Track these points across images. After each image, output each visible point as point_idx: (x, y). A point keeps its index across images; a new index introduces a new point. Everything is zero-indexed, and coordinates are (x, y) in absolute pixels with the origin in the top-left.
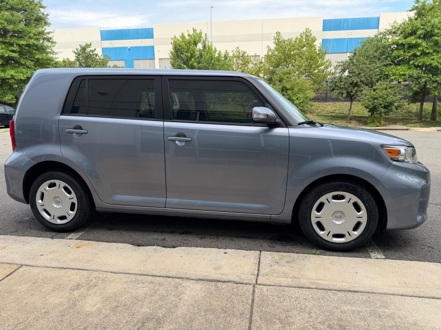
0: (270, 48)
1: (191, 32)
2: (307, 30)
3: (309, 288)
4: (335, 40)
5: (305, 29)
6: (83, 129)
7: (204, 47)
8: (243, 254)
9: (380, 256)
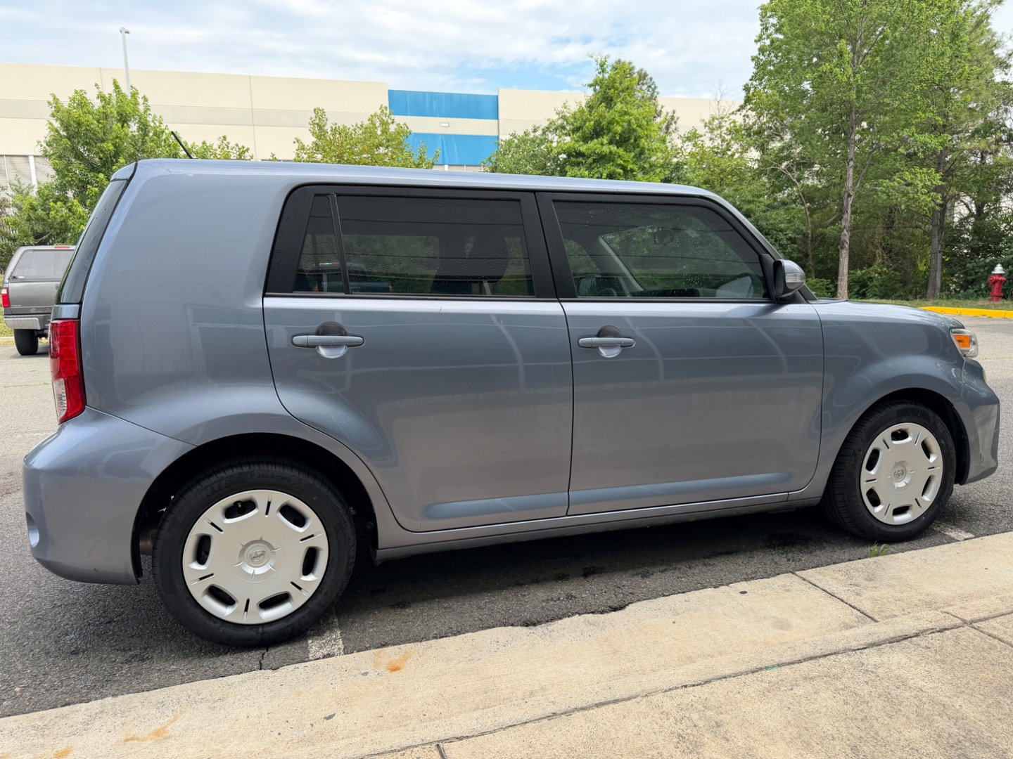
0: (301, 142)
2: (383, 111)
6: (348, 333)
7: (144, 127)
8: (776, 586)
9: (964, 535)
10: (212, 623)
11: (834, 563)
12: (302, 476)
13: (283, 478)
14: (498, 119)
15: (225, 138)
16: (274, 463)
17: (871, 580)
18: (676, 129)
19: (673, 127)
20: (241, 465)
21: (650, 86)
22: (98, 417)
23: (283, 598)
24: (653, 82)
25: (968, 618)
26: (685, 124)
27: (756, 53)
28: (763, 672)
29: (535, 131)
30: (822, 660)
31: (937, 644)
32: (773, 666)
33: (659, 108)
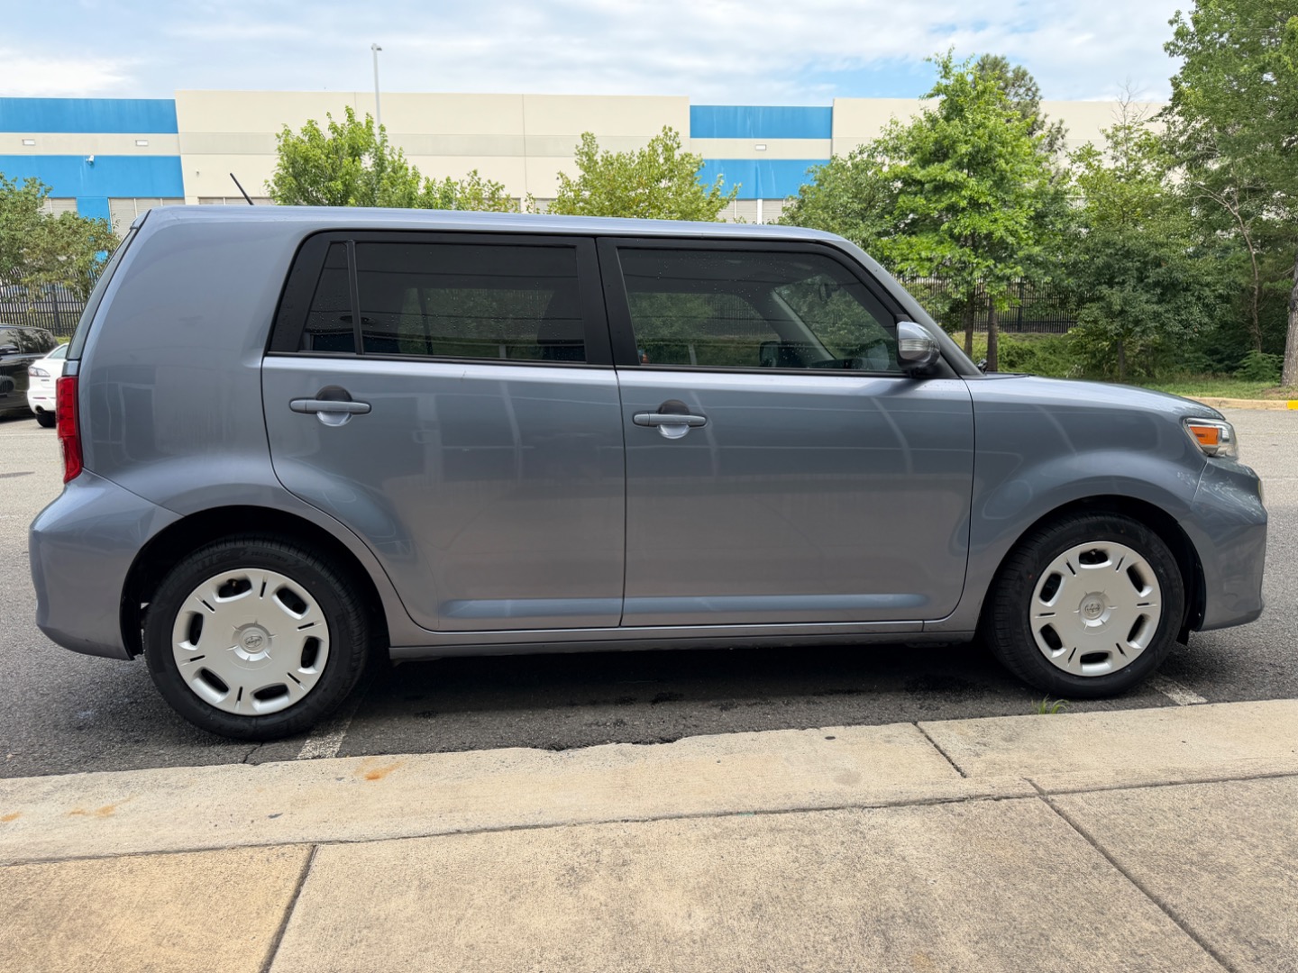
0: (567, 178)
1: (341, 120)
2: (667, 133)
3: (1171, 784)
4: (723, 162)
5: (662, 128)
6: (353, 398)
7: (380, 163)
8: (878, 735)
9: (1193, 698)
10: (202, 709)
11: (981, 717)
12: (301, 557)
13: (279, 558)
14: (831, 137)
15: (475, 172)
16: (271, 541)
17: (1009, 739)
18: (1063, 146)
19: (1059, 142)
20: (235, 541)
21: (1029, 89)
22: (93, 481)
23: (279, 691)
24: (1034, 84)
25: (1047, 789)
26: (1075, 140)
27: (1172, 38)
28: (729, 817)
29: (861, 153)
30: (812, 814)
31: (975, 812)
32: (748, 813)
33: (1040, 118)
